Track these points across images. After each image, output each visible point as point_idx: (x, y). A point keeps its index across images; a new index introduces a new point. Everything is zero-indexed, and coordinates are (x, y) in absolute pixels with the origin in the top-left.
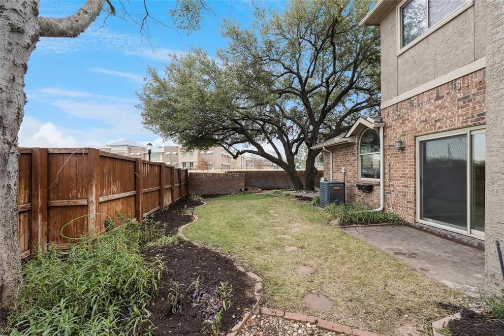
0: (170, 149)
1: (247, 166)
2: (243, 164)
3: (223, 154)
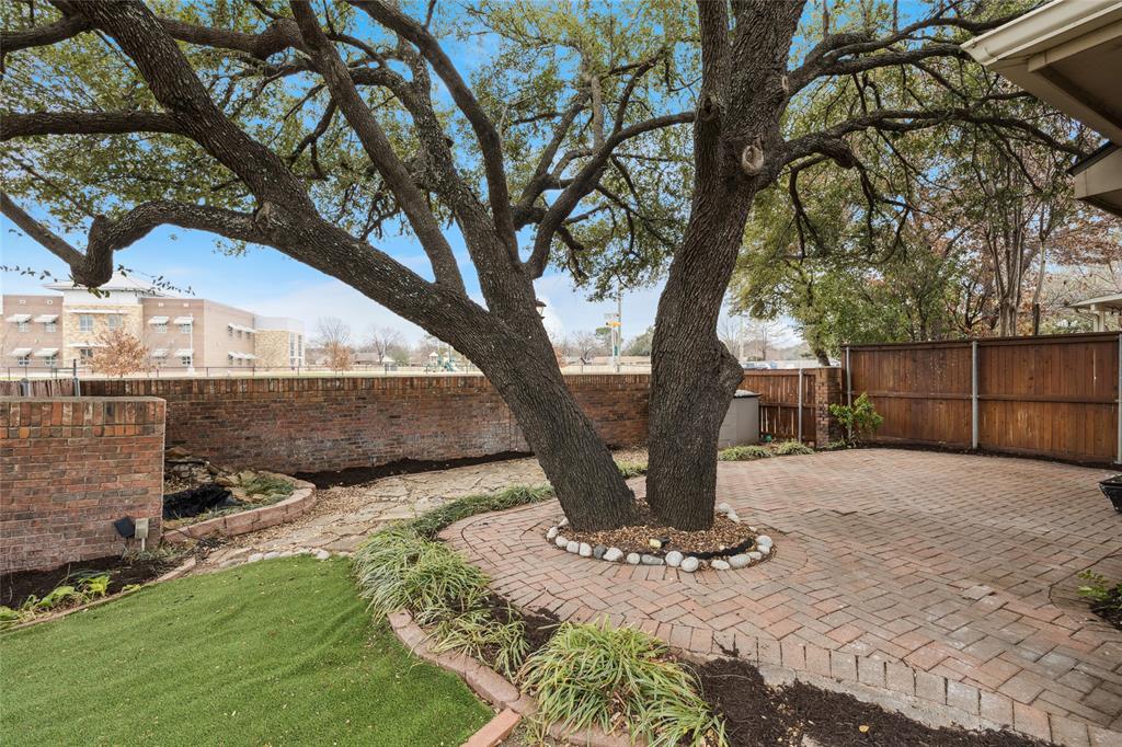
0: (28, 304)
1: (311, 361)
2: (296, 356)
3: (231, 329)
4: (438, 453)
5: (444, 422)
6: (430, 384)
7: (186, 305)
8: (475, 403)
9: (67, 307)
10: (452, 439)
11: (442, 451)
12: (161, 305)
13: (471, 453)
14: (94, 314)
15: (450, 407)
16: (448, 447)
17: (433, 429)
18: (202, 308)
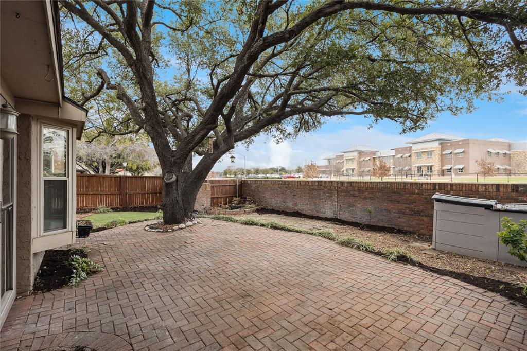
3: (489, 152)
4: (308, 212)
5: (310, 200)
6: (306, 184)
7: (461, 143)
8: (322, 193)
9: (413, 150)
10: (313, 207)
11: (310, 212)
12: (449, 144)
13: (321, 215)
14: (422, 152)
15: (312, 194)
16: (312, 210)
17: (307, 202)
18: (469, 143)
